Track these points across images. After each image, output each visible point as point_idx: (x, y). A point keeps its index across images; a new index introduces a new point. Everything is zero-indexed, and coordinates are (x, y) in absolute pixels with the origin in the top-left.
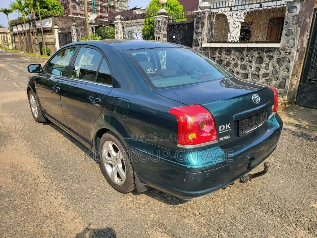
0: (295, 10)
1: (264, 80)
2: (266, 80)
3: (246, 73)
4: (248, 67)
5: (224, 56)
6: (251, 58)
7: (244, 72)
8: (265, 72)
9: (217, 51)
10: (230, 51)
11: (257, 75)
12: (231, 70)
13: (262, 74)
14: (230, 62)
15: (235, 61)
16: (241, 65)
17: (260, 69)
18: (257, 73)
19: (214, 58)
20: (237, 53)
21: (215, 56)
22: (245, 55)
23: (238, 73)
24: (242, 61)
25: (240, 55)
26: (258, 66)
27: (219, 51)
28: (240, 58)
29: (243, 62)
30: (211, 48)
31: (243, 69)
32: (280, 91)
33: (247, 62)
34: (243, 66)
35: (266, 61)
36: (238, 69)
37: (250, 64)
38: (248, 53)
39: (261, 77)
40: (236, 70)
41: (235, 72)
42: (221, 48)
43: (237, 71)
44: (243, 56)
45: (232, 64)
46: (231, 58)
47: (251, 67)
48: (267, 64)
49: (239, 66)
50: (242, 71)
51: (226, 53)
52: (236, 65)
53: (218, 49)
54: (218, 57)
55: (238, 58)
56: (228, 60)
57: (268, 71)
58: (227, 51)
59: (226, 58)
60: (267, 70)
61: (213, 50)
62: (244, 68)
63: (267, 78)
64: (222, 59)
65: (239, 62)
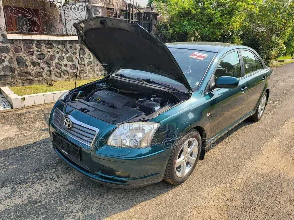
0: (98, 13)
1: (89, 67)
2: (91, 67)
3: (73, 64)
4: (74, 59)
5: (45, 50)
6: (75, 51)
7: (71, 63)
8: (89, 61)
9: (34, 45)
10: (51, 44)
11: (83, 64)
12: (57, 63)
13: (87, 62)
14: (54, 55)
15: (60, 54)
16: (67, 57)
17: (85, 59)
18: (83, 63)
19: (32, 53)
20: (60, 46)
21: (32, 50)
22: (68, 47)
23: (66, 66)
24: (67, 54)
25: (63, 47)
26: (82, 57)
27: (36, 44)
28: (64, 50)
29: (69, 55)
30: (23, 40)
31: (70, 61)
32: (101, 73)
33: (72, 54)
34: (69, 58)
35: (88, 52)
36: (65, 62)
37: (75, 56)
38: (71, 45)
39: (86, 65)
40: (63, 63)
41: (62, 64)
42: (38, 41)
43: (65, 63)
44: (67, 48)
45: (57, 58)
46: (54, 51)
47: (77, 58)
48: (88, 54)
49: (65, 58)
50: (69, 63)
51: (47, 46)
52: (61, 58)
53: (35, 42)
54: (38, 51)
55: (62, 51)
56: (51, 53)
57: (91, 60)
58: (48, 44)
59: (49, 52)
60: (89, 59)
61: (26, 43)
62: (70, 59)
63: (91, 66)
64: (45, 53)
65: (63, 54)
